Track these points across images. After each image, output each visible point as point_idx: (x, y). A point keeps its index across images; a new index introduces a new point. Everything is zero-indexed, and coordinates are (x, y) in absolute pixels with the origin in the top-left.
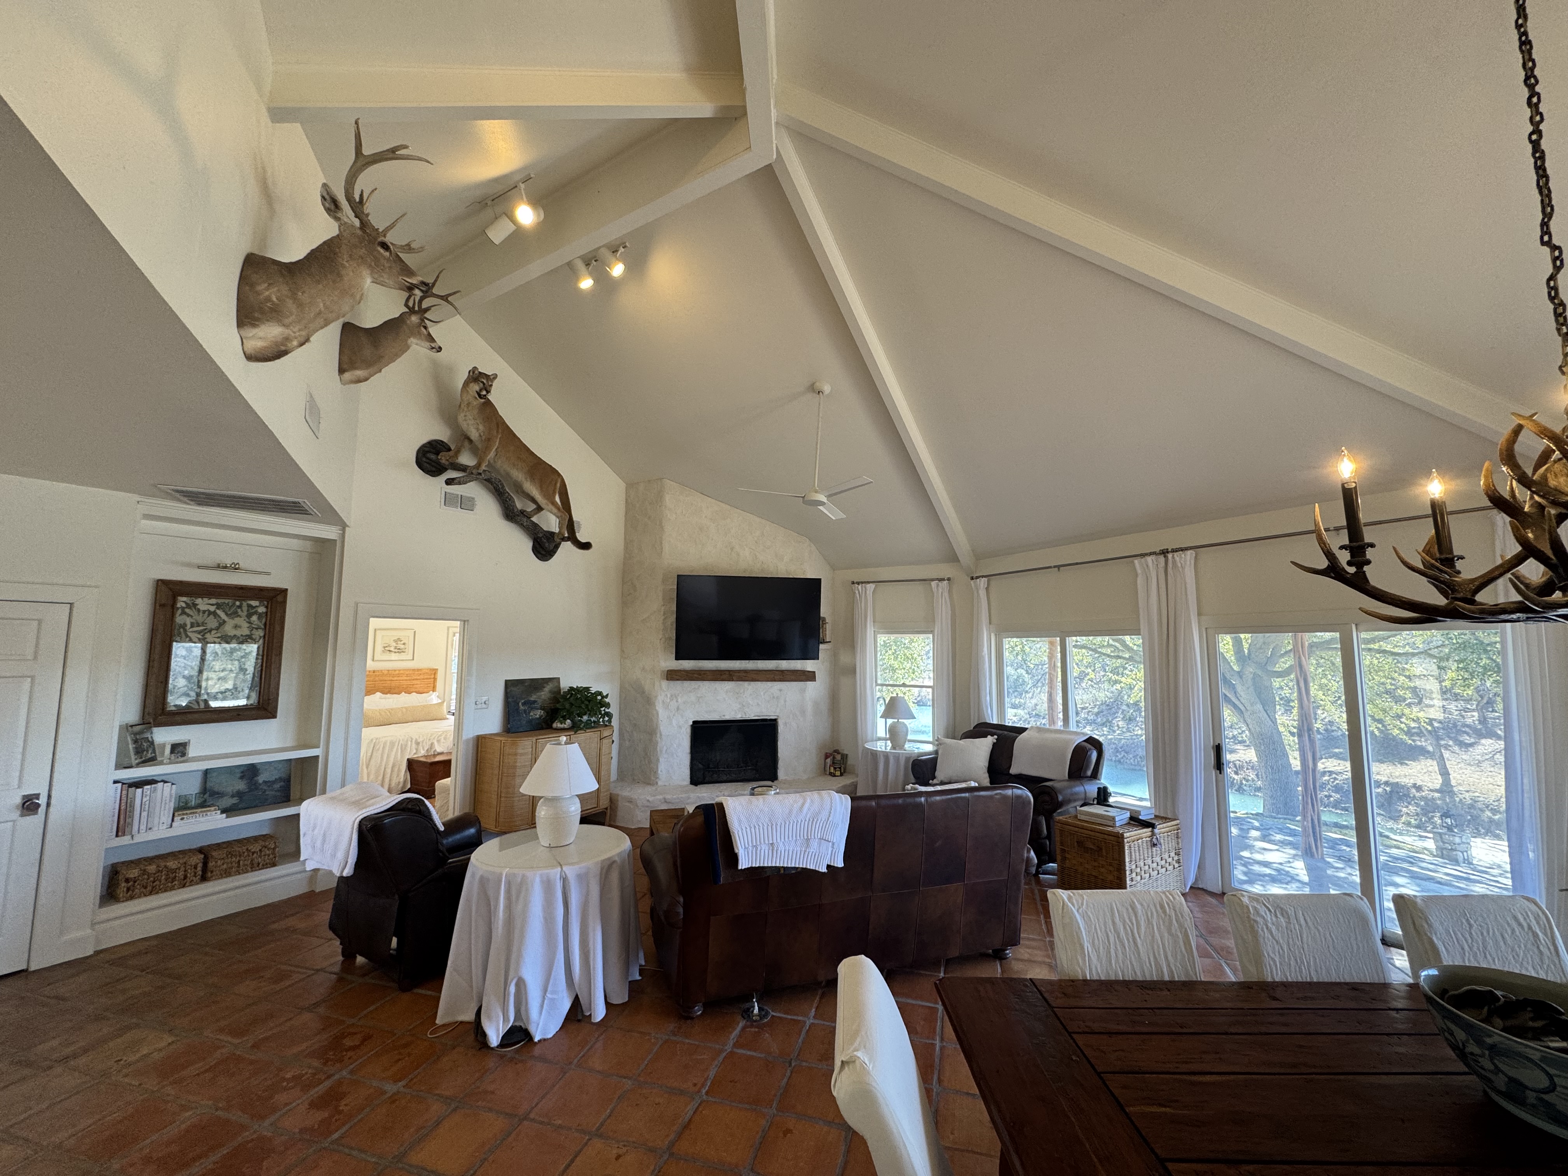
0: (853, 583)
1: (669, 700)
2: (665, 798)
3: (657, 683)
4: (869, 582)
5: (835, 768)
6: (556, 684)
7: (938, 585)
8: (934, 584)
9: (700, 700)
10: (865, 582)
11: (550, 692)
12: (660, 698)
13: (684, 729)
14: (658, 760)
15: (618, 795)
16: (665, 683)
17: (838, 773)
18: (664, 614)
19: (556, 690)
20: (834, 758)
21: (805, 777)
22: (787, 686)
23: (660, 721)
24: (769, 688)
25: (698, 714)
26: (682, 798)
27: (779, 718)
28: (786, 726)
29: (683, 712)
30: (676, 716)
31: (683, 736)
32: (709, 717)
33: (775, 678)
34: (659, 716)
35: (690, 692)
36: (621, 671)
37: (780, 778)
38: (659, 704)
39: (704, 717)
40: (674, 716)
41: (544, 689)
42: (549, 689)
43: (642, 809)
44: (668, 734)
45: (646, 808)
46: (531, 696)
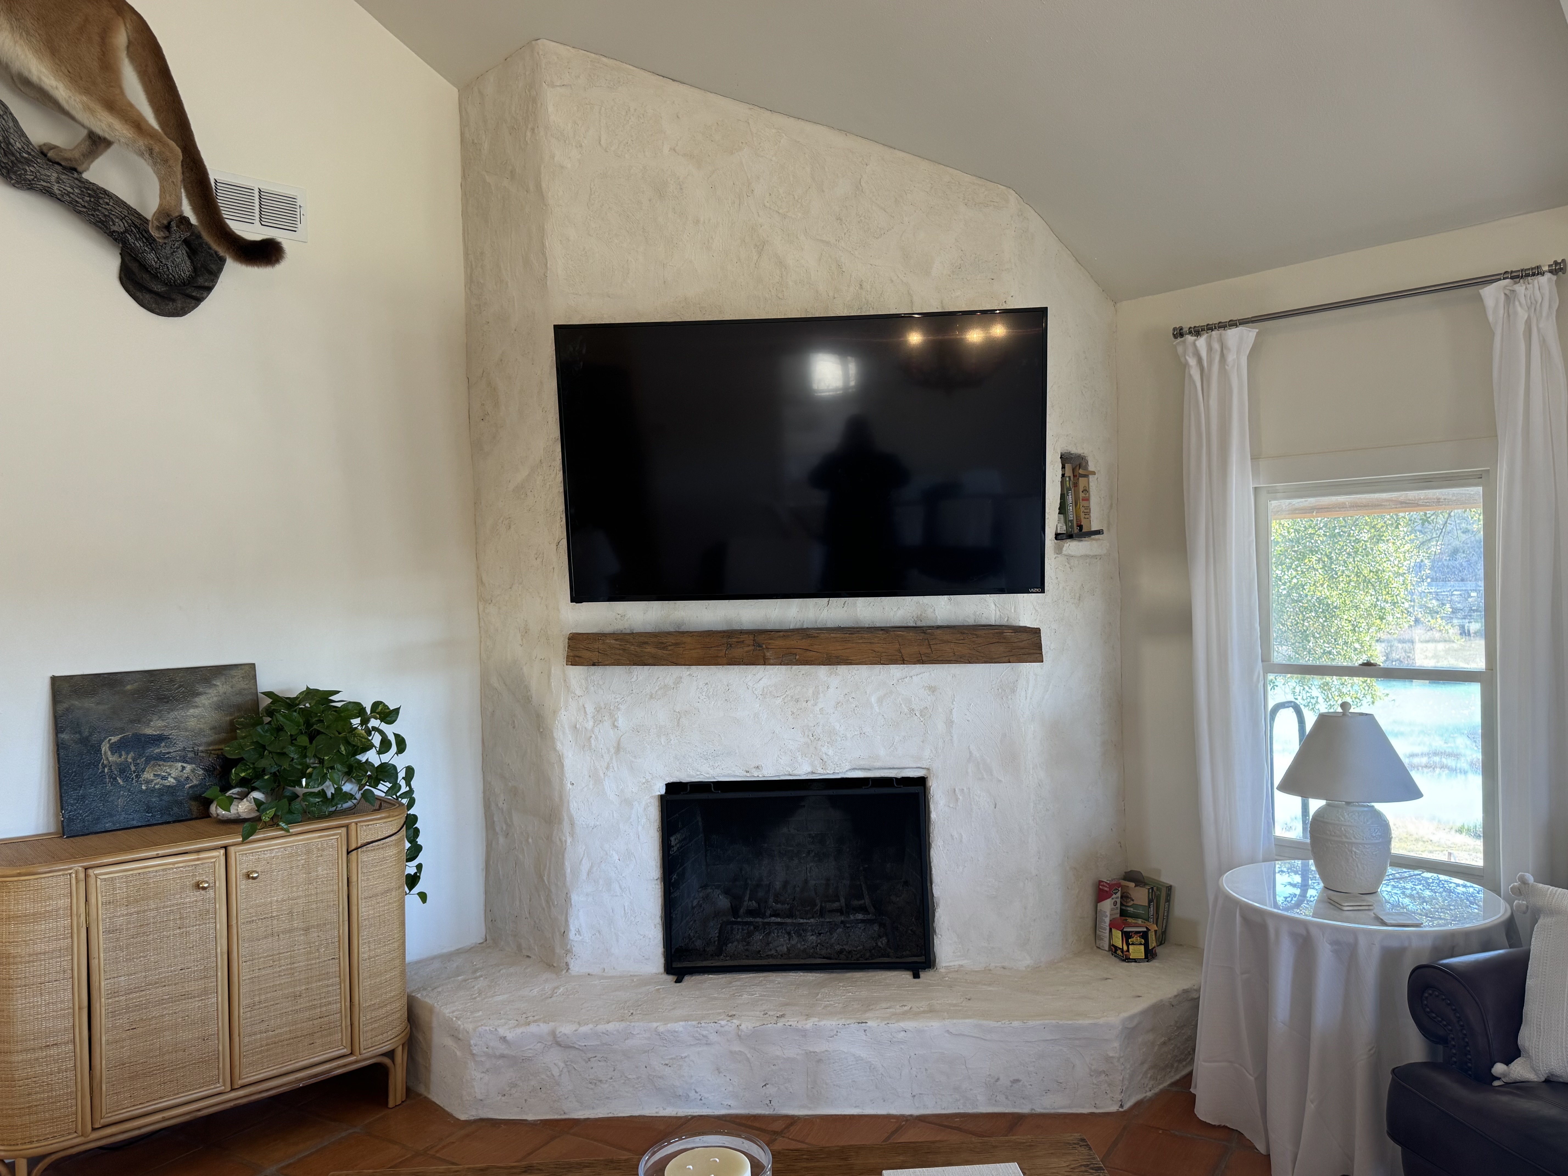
0: (1179, 333)
2: (553, 1033)
5: (1127, 936)
6: (244, 684)
7: (1510, 297)
8: (1491, 294)
9: (684, 721)
10: (1222, 326)
11: (220, 705)
12: (567, 717)
13: (638, 807)
16: (576, 673)
17: (1137, 951)
19: (239, 697)
20: (1125, 897)
21: (1024, 961)
22: (954, 676)
23: (569, 785)
24: (894, 682)
25: (678, 763)
26: (606, 1033)
27: (932, 775)
28: (957, 800)
29: (635, 757)
30: (616, 769)
31: (640, 828)
32: (712, 772)
33: (903, 651)
34: (566, 768)
35: (651, 697)
36: (481, 637)
37: (944, 965)
38: (564, 733)
39: (698, 773)
40: (607, 768)
41: (197, 699)
42: (215, 699)
43: (487, 1065)
44: (592, 823)
45: (499, 1062)
46: (147, 724)
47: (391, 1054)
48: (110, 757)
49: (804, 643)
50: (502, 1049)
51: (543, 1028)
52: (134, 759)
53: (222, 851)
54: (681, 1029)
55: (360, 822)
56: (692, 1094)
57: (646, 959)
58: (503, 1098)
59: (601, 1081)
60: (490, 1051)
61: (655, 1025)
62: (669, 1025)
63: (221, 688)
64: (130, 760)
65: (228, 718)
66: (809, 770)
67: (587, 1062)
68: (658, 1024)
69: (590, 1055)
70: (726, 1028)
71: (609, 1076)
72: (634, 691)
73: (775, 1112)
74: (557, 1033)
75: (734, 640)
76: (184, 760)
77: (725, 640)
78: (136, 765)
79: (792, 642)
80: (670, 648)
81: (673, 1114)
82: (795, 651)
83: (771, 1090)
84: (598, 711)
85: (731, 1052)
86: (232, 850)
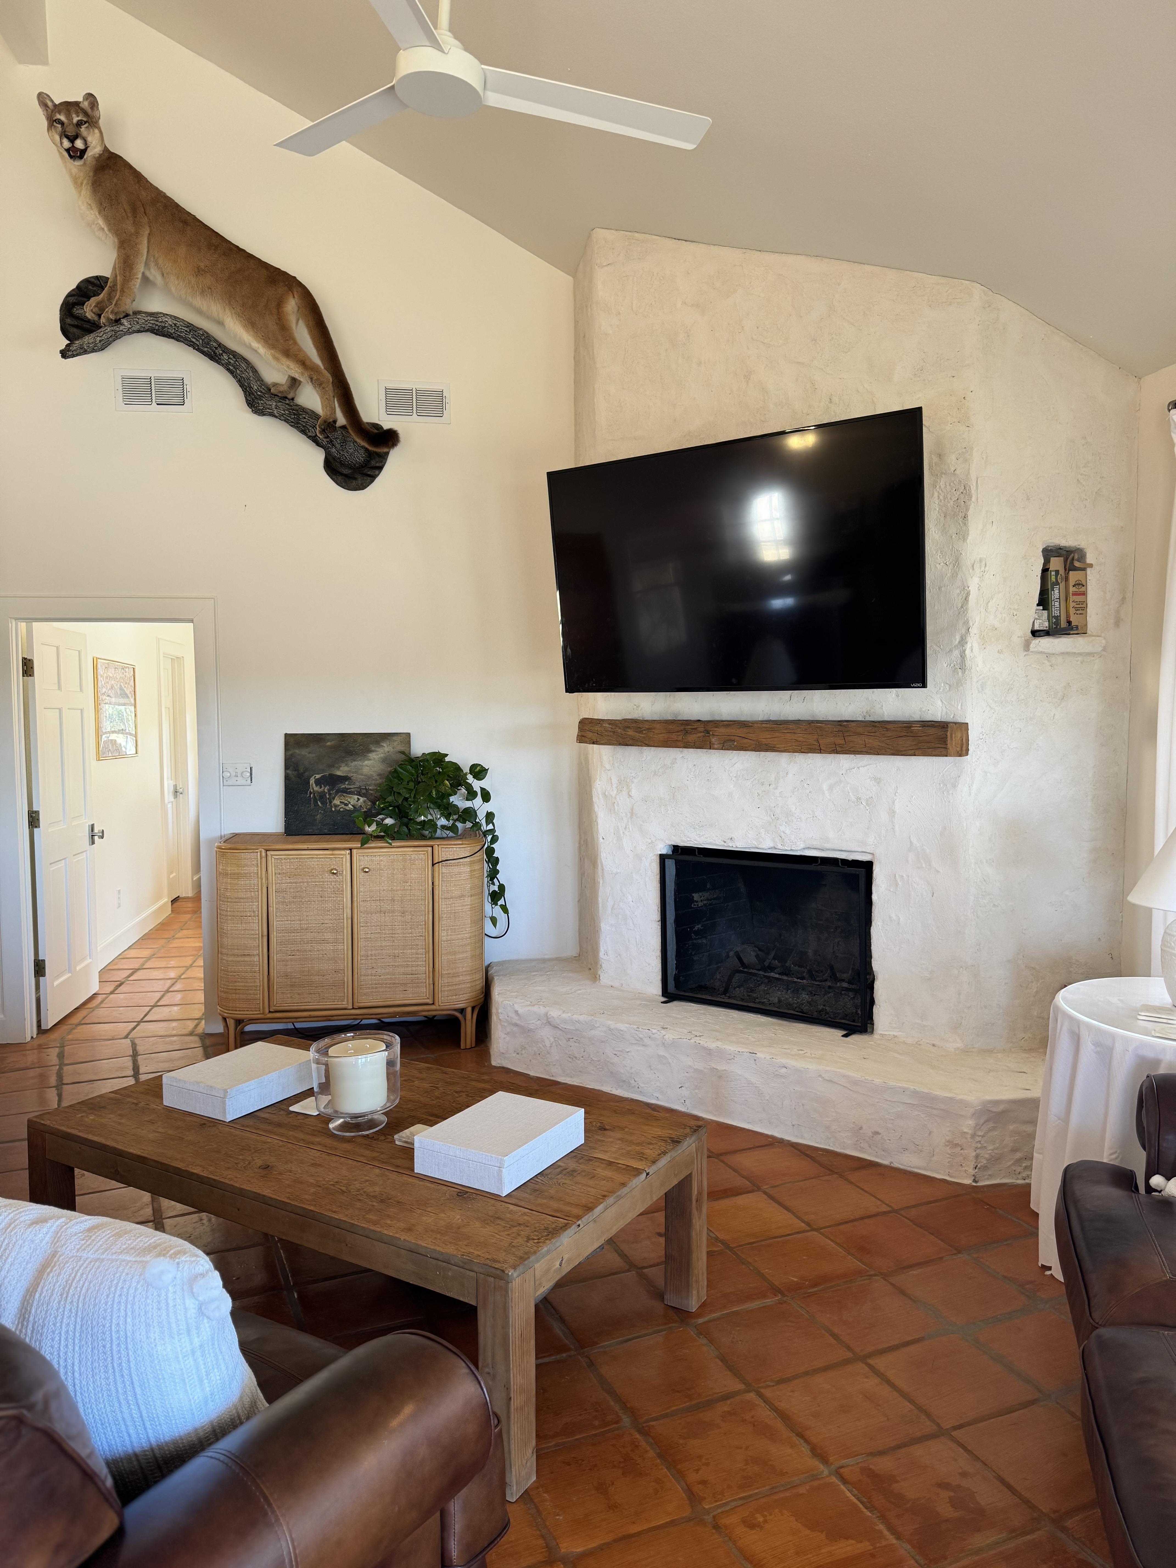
0: (1170, 409)
9: (678, 795)
11: (384, 760)
13: (644, 865)
14: (599, 929)
22: (898, 769)
23: (601, 839)
24: (843, 772)
25: (674, 829)
26: (578, 1022)
27: (876, 860)
28: (897, 885)
29: (643, 822)
30: (631, 829)
32: (698, 839)
33: (820, 741)
34: (599, 825)
35: (655, 774)
37: (880, 1032)
38: (599, 799)
39: (689, 839)
40: (625, 828)
41: (370, 755)
42: (382, 755)
43: (508, 1030)
44: (615, 871)
45: (515, 1029)
46: (338, 768)
47: (462, 1011)
48: (314, 787)
49: (741, 732)
50: (516, 1019)
51: (541, 1010)
52: (329, 790)
53: (348, 852)
54: (625, 1029)
55: (440, 845)
57: (650, 982)
58: (517, 1056)
59: (576, 1057)
60: (509, 1019)
62: (618, 1024)
63: (386, 749)
64: (326, 791)
65: (389, 769)
66: (772, 845)
67: (567, 1041)
68: (611, 1022)
69: (569, 1036)
70: (656, 1036)
71: (581, 1055)
72: (644, 768)
73: (688, 1111)
74: (548, 1015)
75: (689, 727)
76: (359, 794)
77: (682, 728)
78: (330, 794)
79: (732, 731)
80: (644, 732)
82: (733, 738)
83: (685, 1093)
84: (620, 783)
85: (658, 1055)
86: (354, 851)
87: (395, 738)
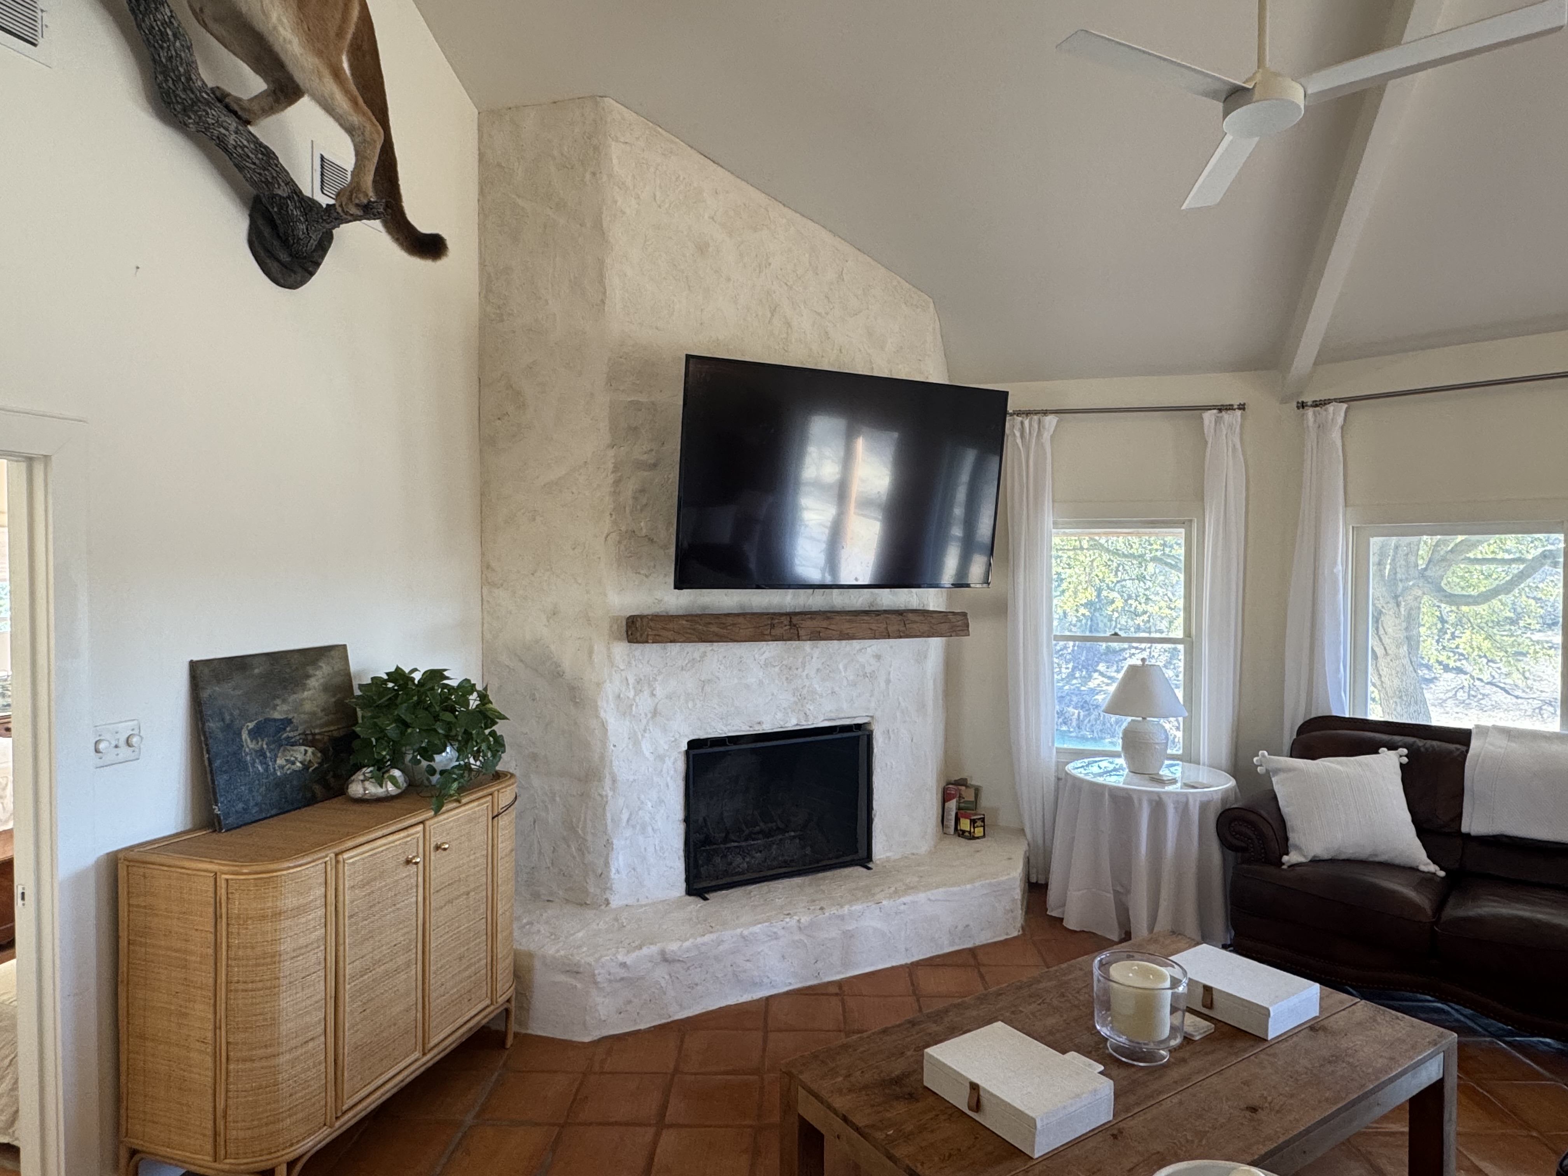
1: (631, 694)
3: (599, 648)
4: (1045, 413)
6: (338, 666)
8: (1206, 417)
9: (708, 689)
11: (326, 688)
12: (610, 688)
13: (669, 763)
14: (609, 844)
15: (531, 955)
16: (621, 649)
18: (616, 469)
19: (338, 680)
20: (958, 797)
23: (612, 747)
24: (854, 652)
25: (700, 723)
26: (703, 944)
27: (875, 721)
28: (890, 738)
29: (668, 720)
30: (652, 731)
31: (669, 779)
32: (725, 729)
33: (888, 629)
34: (609, 733)
35: (682, 669)
36: (483, 619)
37: (878, 857)
38: (607, 702)
39: (715, 730)
40: (645, 731)
41: (308, 682)
42: (322, 681)
43: (608, 989)
44: (631, 778)
45: (618, 985)
46: (274, 708)
47: (510, 1001)
48: (249, 744)
49: (825, 624)
50: (623, 973)
51: (654, 949)
52: (269, 745)
53: (422, 826)
54: (758, 930)
55: (500, 789)
56: (765, 980)
57: (671, 886)
59: (697, 985)
60: (612, 977)
61: (739, 931)
62: (750, 929)
63: (324, 670)
64: (265, 746)
65: (333, 700)
66: (796, 722)
67: (687, 971)
68: (742, 929)
69: (688, 965)
70: (790, 924)
71: (703, 979)
72: (668, 665)
73: (822, 981)
74: (665, 951)
76: (305, 743)
78: (271, 751)
79: (817, 623)
81: (749, 999)
82: (820, 629)
83: (820, 965)
84: (638, 683)
85: (793, 941)
86: (427, 824)
87: (332, 653)
